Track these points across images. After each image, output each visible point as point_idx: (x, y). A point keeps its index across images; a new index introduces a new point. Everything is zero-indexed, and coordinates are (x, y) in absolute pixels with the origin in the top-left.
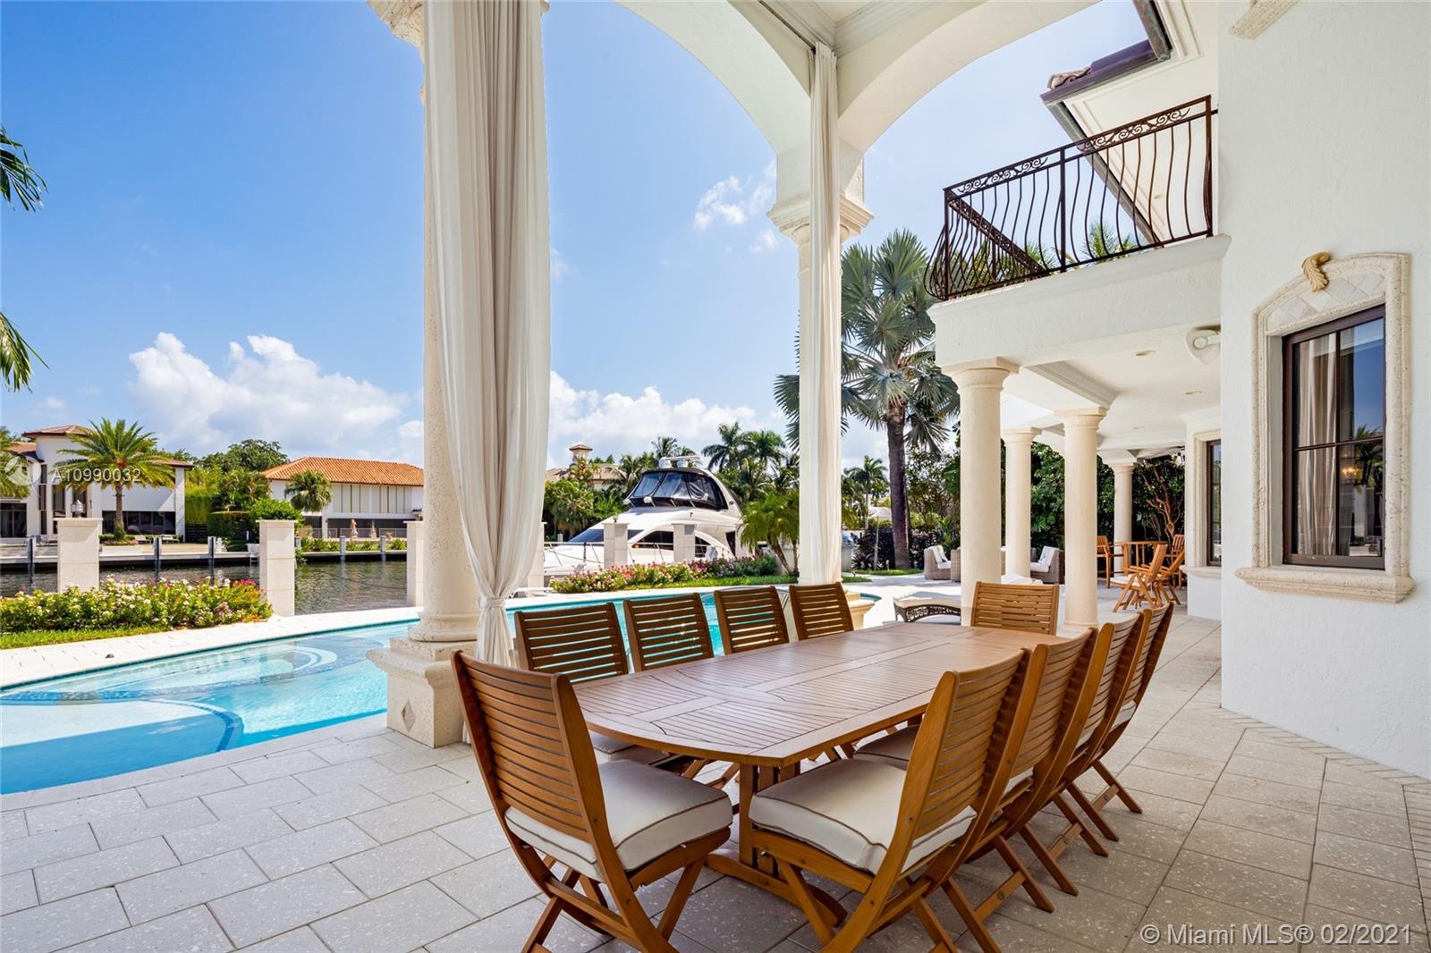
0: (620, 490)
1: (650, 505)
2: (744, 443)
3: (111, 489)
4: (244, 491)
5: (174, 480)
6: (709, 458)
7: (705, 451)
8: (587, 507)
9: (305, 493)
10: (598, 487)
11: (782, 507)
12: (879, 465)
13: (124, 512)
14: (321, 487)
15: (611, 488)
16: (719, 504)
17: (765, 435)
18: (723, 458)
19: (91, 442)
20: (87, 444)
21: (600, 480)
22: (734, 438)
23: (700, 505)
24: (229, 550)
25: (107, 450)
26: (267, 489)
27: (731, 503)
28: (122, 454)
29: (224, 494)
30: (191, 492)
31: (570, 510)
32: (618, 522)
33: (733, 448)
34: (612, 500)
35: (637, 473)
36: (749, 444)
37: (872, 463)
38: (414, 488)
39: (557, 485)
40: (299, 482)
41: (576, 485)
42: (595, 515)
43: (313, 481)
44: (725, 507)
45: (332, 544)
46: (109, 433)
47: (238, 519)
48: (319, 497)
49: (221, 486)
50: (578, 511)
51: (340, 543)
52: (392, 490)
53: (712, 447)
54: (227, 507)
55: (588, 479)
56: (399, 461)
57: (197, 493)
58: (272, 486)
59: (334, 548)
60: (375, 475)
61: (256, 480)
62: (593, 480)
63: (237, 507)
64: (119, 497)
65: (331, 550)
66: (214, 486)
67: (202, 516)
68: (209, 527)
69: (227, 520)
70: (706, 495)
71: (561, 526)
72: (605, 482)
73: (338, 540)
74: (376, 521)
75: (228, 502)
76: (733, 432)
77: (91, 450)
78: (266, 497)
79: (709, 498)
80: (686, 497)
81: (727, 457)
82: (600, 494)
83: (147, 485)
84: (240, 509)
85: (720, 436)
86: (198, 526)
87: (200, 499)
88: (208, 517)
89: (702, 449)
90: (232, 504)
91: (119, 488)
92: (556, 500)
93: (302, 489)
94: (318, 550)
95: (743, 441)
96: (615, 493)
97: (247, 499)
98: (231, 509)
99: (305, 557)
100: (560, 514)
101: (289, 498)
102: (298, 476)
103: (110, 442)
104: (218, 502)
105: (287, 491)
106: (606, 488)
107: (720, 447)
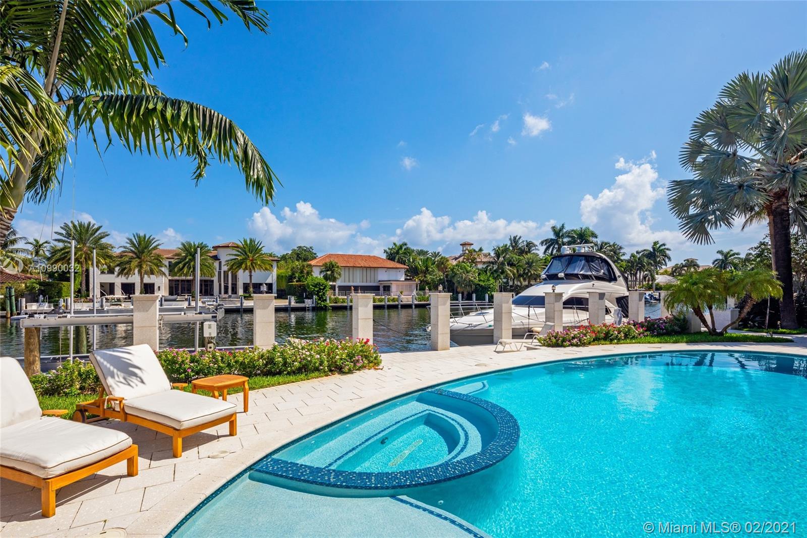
0: (493, 267)
1: (562, 279)
2: (569, 236)
3: (247, 272)
4: (302, 272)
5: (272, 266)
6: (544, 247)
7: (542, 243)
8: (475, 278)
9: (329, 273)
10: (480, 266)
11: (711, 281)
12: (663, 247)
13: (253, 284)
14: (336, 269)
15: (488, 266)
16: (611, 278)
17: (583, 231)
18: (554, 247)
19: (240, 250)
20: (238, 251)
21: (481, 262)
22: (561, 234)
23: (598, 278)
24: (297, 303)
25: (246, 253)
26: (312, 271)
27: (619, 277)
28: (252, 255)
29: (293, 274)
30: (279, 273)
31: (465, 280)
32: (556, 291)
33: (561, 240)
34: (489, 274)
35: (504, 257)
36: (573, 237)
37: (658, 246)
38: (379, 269)
39: (456, 265)
40: (326, 267)
41: (468, 266)
42: (479, 283)
43: (333, 266)
44: (615, 279)
45: (343, 299)
46: (247, 245)
47: (300, 286)
48: (336, 275)
49: (292, 270)
50: (470, 281)
51: (347, 299)
52: (369, 270)
53: (546, 240)
54: (295, 280)
55: (473, 261)
56: (372, 255)
57: (281, 273)
58: (314, 269)
59: (343, 302)
60: (360, 262)
61: (307, 267)
62: (477, 262)
63: (299, 281)
64: (251, 276)
65: (342, 303)
66: (289, 270)
67: (284, 285)
68: (287, 291)
69: (295, 287)
70: (602, 271)
71: (459, 290)
72: (484, 263)
73: (346, 297)
74: (361, 287)
75: (295, 278)
76: (561, 230)
77: (239, 253)
78: (312, 275)
79: (604, 273)
80: (589, 273)
81: (556, 246)
82: (481, 270)
83: (262, 270)
84: (300, 282)
85: (552, 233)
86: (282, 290)
87: (282, 276)
88: (287, 286)
89: (540, 241)
90: (297, 279)
91: (251, 272)
92: (456, 274)
93: (328, 271)
94: (336, 303)
95: (568, 234)
96: (490, 269)
97: (303, 276)
98: (297, 281)
99: (331, 306)
100: (459, 282)
101: (322, 276)
102: (326, 264)
103: (247, 250)
104: (291, 278)
105: (321, 272)
106: (485, 266)
107: (552, 239)
